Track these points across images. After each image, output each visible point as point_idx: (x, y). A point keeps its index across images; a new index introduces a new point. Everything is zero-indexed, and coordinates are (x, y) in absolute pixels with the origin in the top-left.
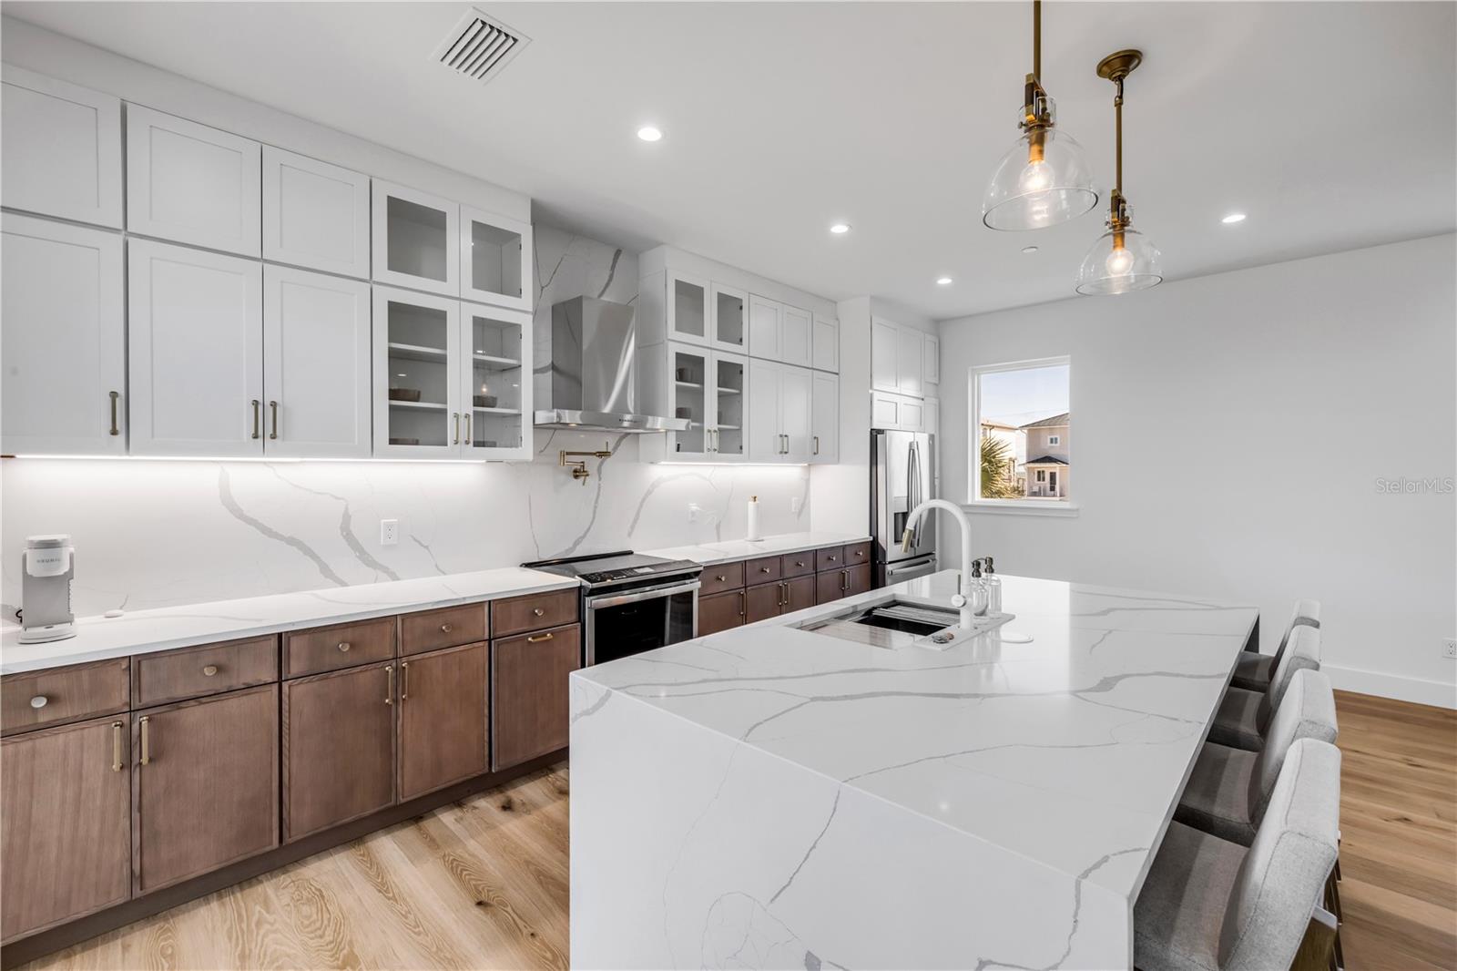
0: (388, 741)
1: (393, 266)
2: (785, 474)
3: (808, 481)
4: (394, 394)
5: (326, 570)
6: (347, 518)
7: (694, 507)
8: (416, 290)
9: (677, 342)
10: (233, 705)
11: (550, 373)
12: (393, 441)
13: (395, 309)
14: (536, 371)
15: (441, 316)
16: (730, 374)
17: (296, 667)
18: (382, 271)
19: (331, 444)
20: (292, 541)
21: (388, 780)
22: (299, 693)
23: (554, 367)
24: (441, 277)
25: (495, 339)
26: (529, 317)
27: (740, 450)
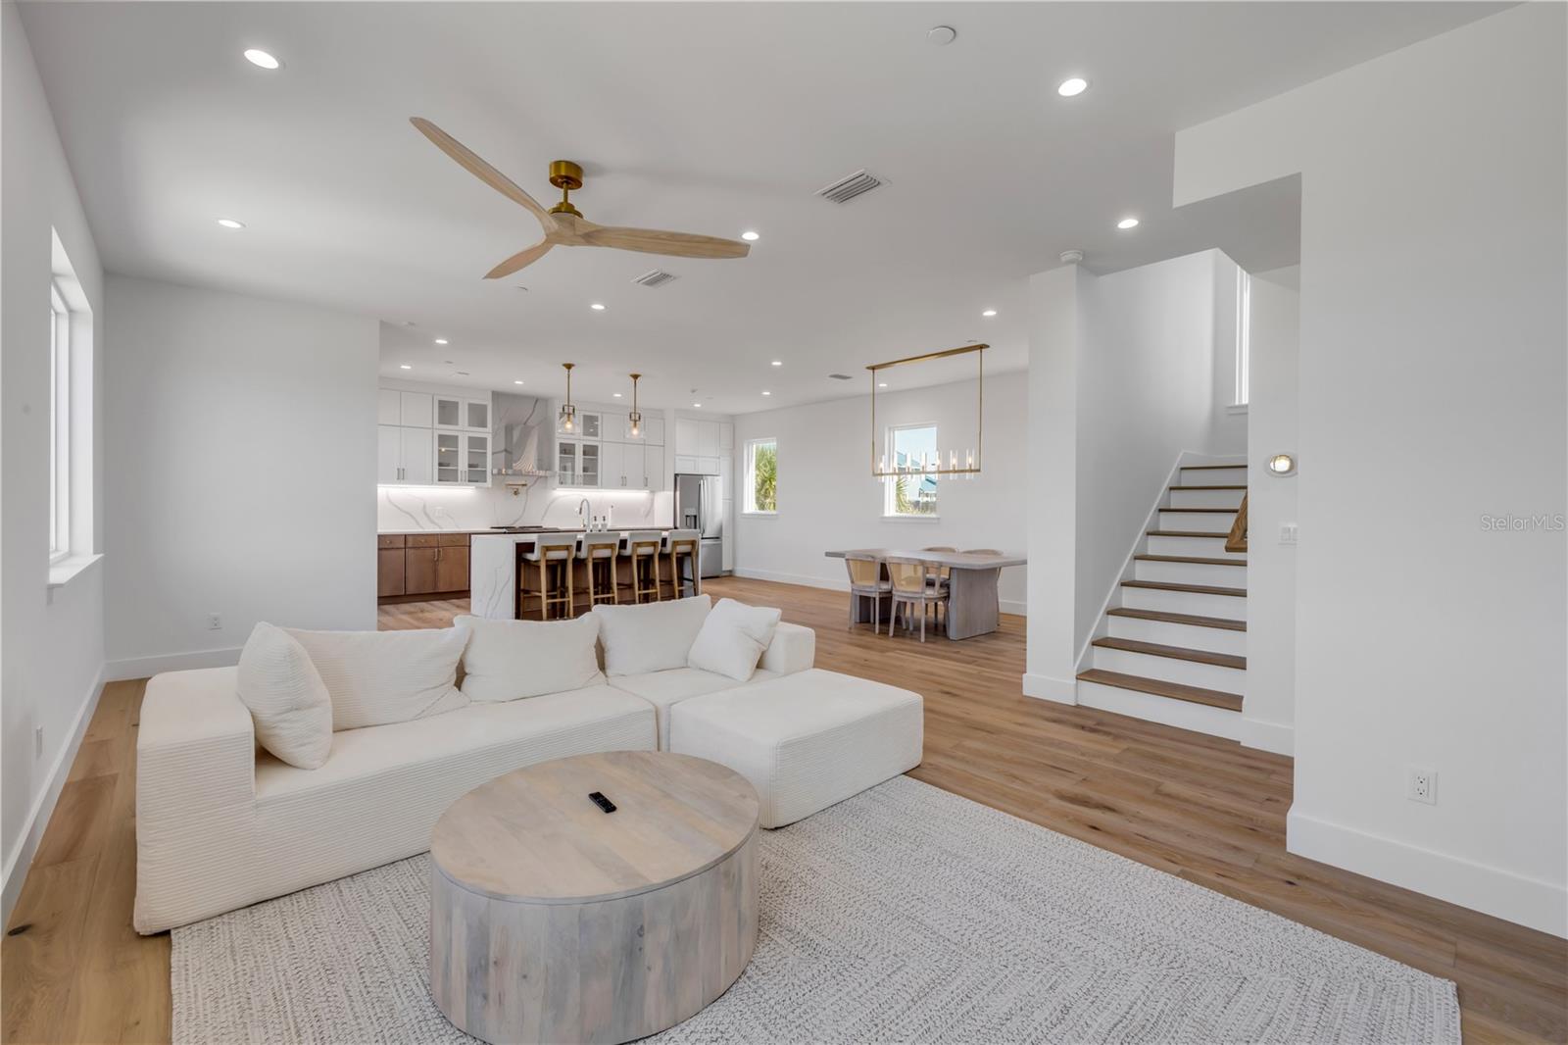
0: (435, 572)
1: (440, 422)
2: (637, 496)
3: (653, 500)
4: (440, 464)
5: (418, 523)
6: (425, 506)
8: (448, 430)
9: (561, 437)
10: (392, 552)
11: (504, 453)
12: (440, 480)
13: (440, 436)
14: (493, 453)
15: (457, 437)
16: (590, 451)
17: (410, 544)
18: (436, 425)
19: (419, 480)
20: (407, 513)
21: (435, 583)
22: (410, 552)
23: (506, 450)
24: (457, 424)
25: (477, 444)
26: (490, 435)
27: (596, 484)
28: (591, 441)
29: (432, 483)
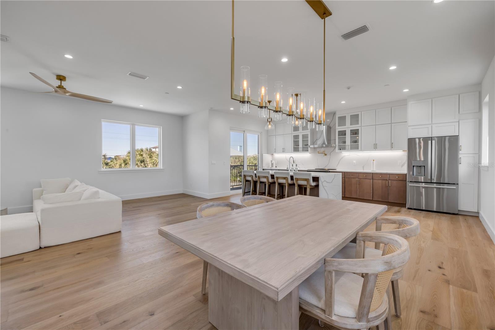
1: (294, 131)
4: (294, 146)
7: (355, 162)
8: (296, 133)
9: (339, 129)
12: (294, 151)
13: (294, 136)
14: (310, 140)
15: (299, 135)
16: (355, 133)
18: (293, 133)
19: (288, 152)
24: (299, 131)
25: (305, 137)
26: (309, 133)
27: (358, 149)
28: (354, 127)
29: (292, 153)
